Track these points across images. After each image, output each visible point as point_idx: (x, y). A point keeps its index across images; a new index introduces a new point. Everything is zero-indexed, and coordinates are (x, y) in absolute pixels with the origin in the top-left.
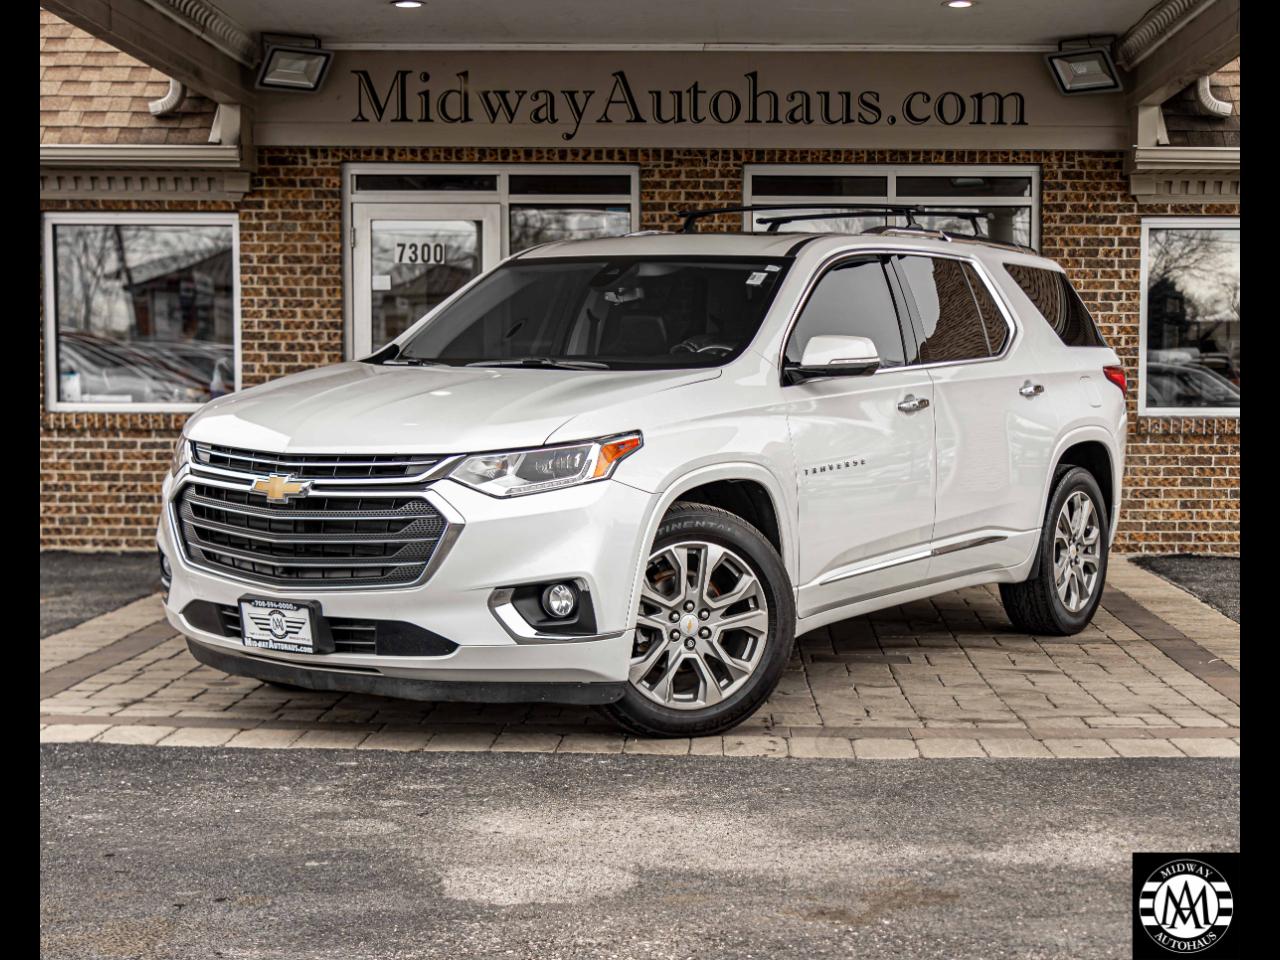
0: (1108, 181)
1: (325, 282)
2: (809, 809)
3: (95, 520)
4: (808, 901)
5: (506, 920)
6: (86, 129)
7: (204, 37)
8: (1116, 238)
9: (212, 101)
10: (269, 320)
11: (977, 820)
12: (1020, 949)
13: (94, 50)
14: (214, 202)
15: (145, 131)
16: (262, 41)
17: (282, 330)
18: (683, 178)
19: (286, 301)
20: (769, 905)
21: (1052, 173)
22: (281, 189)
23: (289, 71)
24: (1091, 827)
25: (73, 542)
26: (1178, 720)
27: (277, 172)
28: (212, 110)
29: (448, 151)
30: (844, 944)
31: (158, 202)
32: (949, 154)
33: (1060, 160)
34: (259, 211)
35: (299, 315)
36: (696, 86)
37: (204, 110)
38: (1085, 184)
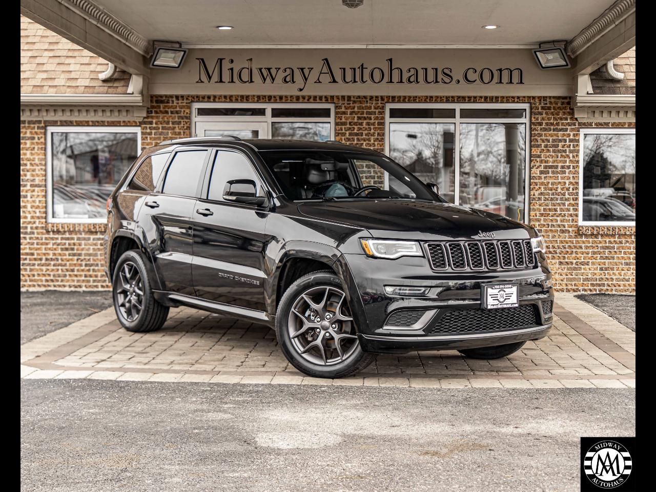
0: (563, 111)
2: (420, 409)
3: (70, 275)
4: (421, 448)
5: (286, 455)
6: (69, 86)
7: (127, 44)
8: (568, 139)
9: (128, 73)
11: (497, 414)
12: (516, 468)
13: (71, 48)
14: (129, 122)
15: (96, 88)
16: (154, 44)
18: (356, 110)
20: (403, 449)
21: (536, 107)
22: (161, 115)
23: (166, 59)
24: (550, 418)
25: (60, 286)
26: (594, 371)
27: (159, 107)
28: (129, 78)
29: (242, 97)
30: (437, 466)
31: (102, 121)
32: (486, 98)
33: (540, 100)
34: (151, 126)
36: (362, 65)
37: (125, 78)
38: (552, 113)
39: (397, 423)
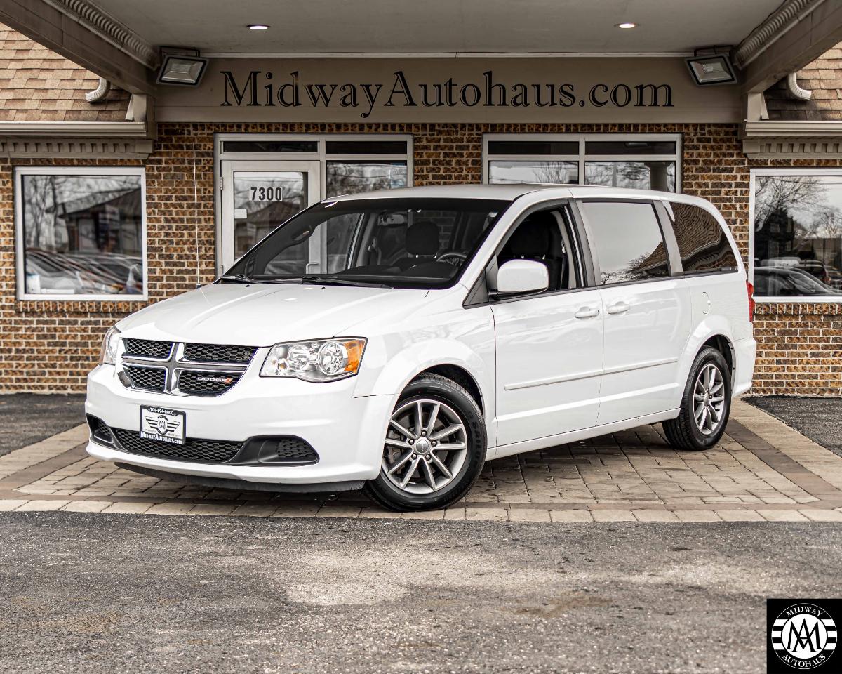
0: (728, 144)
1: (203, 213)
2: (520, 551)
3: (50, 373)
4: (517, 604)
5: (327, 614)
6: (44, 111)
7: (123, 49)
8: (733, 182)
9: (127, 92)
10: (166, 239)
11: (626, 557)
12: (648, 631)
13: (48, 58)
14: (129, 160)
15: (83, 112)
16: (161, 51)
17: (174, 246)
18: (442, 143)
19: (177, 226)
20: (492, 606)
21: (690, 138)
22: (173, 151)
23: (179, 72)
24: (700, 562)
25: (36, 387)
26: (764, 499)
27: (171, 140)
28: (127, 98)
29: (285, 125)
30: (538, 628)
31: (91, 159)
32: (621, 126)
33: (696, 130)
34: (158, 166)
35: (186, 235)
36: (450, 81)
37: (122, 98)
38: (712, 146)
39: (486, 570)
